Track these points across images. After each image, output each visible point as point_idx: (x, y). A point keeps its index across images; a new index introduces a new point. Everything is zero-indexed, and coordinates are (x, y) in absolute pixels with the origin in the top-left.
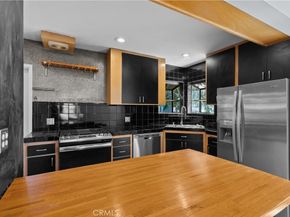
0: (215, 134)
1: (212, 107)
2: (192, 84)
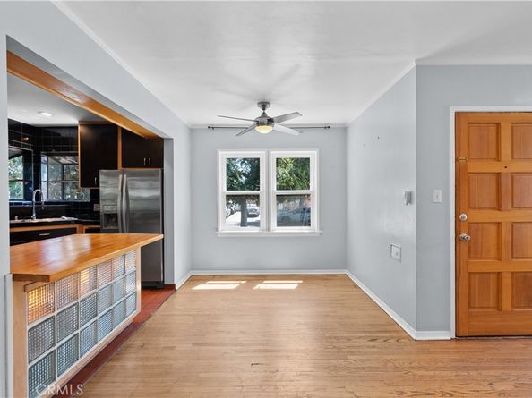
0: (98, 224)
1: (88, 190)
2: (48, 155)
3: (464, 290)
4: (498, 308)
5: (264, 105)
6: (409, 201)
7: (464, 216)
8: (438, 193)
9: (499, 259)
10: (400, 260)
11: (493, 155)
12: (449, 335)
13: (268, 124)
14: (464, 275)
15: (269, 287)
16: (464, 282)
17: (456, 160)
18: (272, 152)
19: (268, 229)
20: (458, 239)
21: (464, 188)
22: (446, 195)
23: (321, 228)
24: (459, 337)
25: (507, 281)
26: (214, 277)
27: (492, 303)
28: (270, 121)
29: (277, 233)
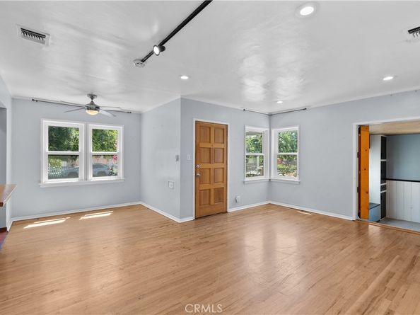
3: (198, 198)
4: (210, 204)
5: (92, 97)
6: (177, 160)
7: (198, 166)
8: (189, 156)
9: (210, 183)
10: (173, 188)
11: (208, 140)
12: (192, 218)
13: (95, 110)
14: (198, 192)
15: (90, 217)
16: (198, 194)
17: (196, 142)
18: (90, 125)
19: (86, 179)
20: (196, 176)
21: (198, 154)
22: (192, 157)
23: (124, 176)
24: (196, 219)
25: (212, 192)
26: (38, 219)
27: (208, 202)
28: (97, 108)
29: (93, 182)
